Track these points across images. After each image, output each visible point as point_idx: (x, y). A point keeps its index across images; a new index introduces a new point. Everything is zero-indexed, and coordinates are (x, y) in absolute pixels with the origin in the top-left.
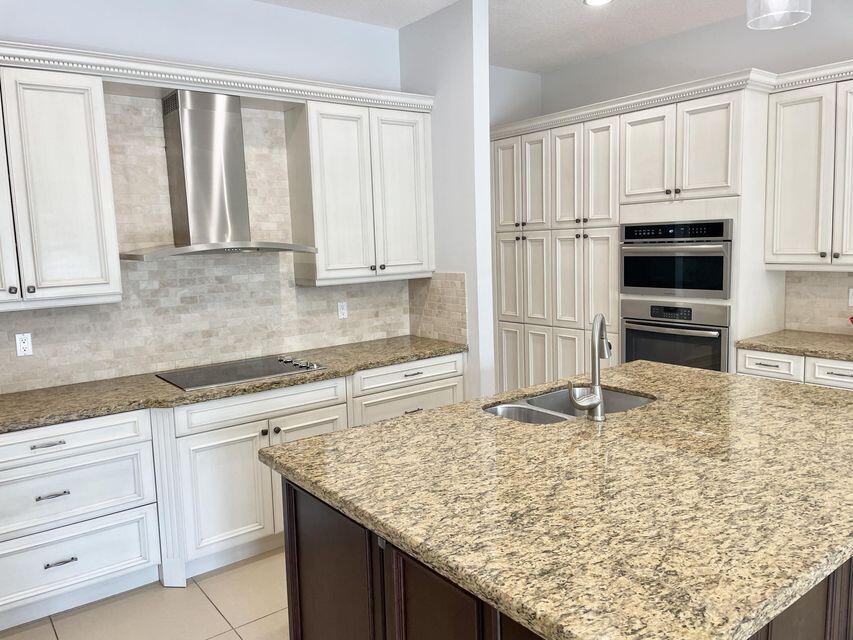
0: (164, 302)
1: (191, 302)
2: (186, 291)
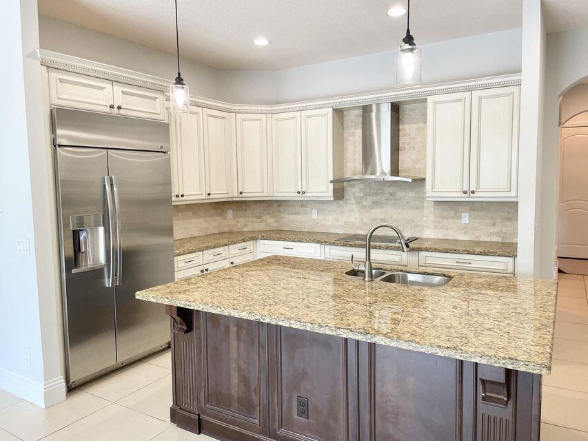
0: (365, 203)
1: (376, 204)
2: (375, 199)
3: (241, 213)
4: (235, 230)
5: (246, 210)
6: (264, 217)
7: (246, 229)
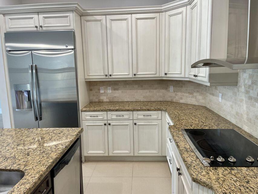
3: (178, 88)
4: (174, 101)
5: (182, 87)
6: (195, 94)
7: (181, 101)
